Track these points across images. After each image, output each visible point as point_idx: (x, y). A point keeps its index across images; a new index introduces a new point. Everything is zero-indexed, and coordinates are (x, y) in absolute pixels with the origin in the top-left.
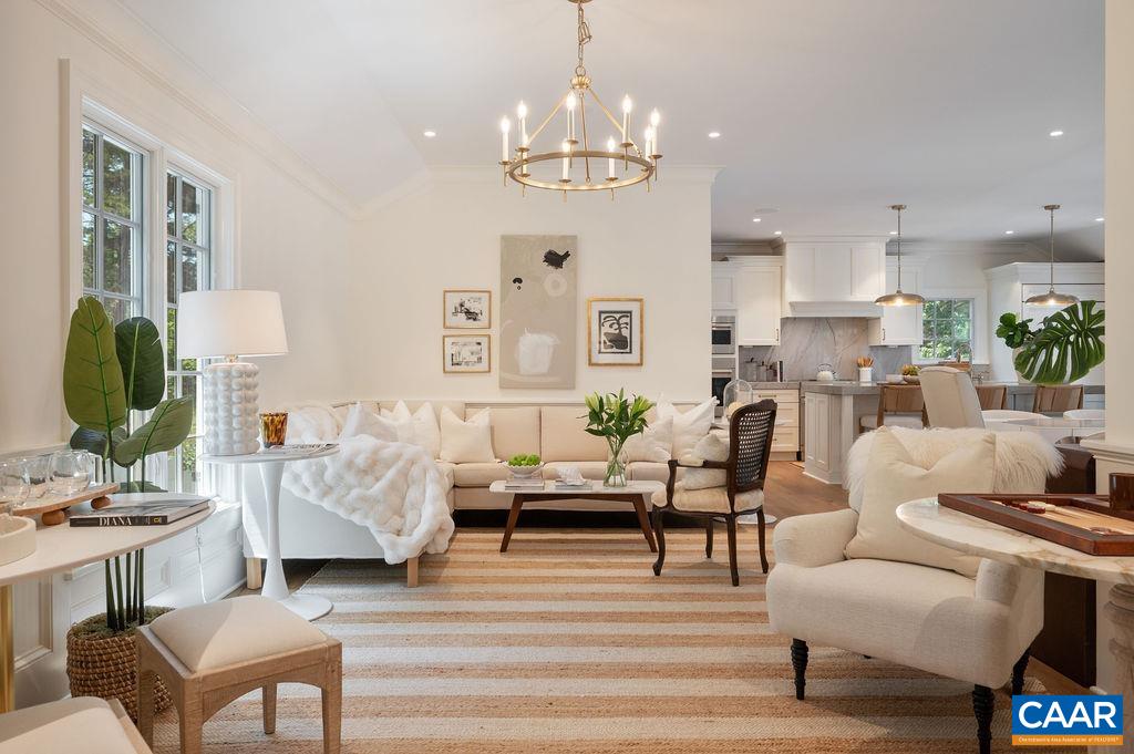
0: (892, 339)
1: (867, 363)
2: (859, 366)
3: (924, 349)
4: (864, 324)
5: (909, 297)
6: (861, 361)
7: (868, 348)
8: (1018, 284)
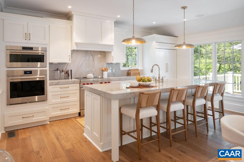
1: (106, 70)
2: (103, 71)
4: (104, 54)
6: (103, 69)
7: (105, 64)
8: (154, 42)
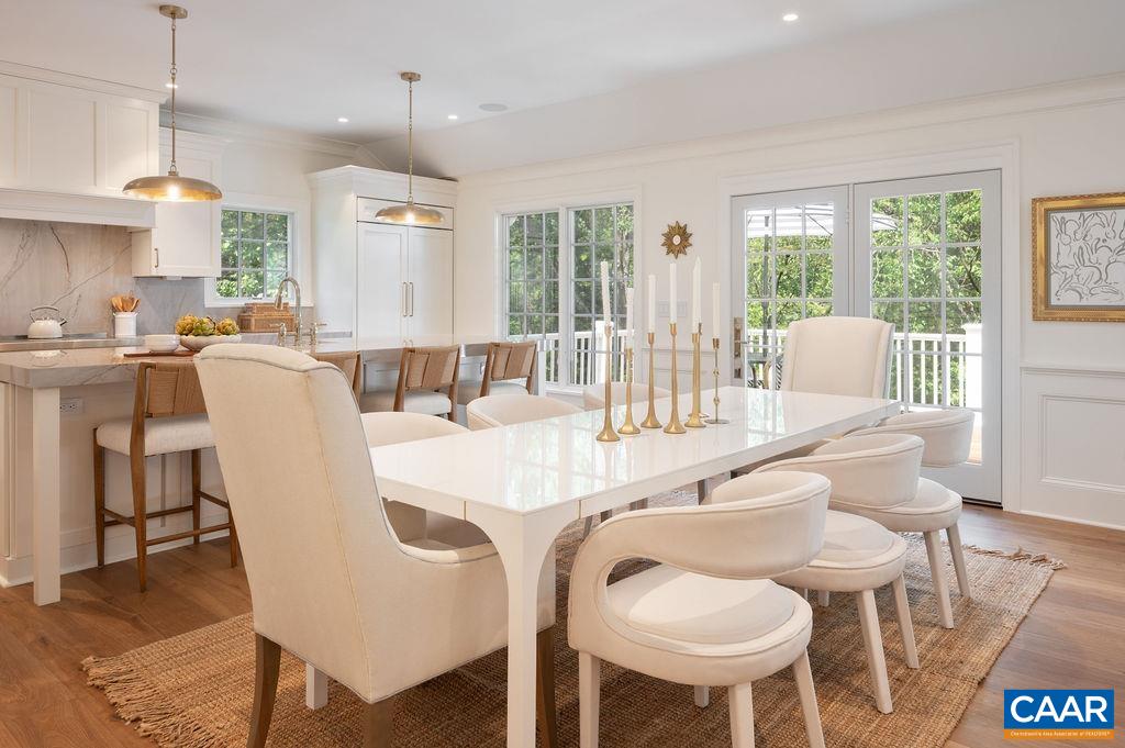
0: (171, 268)
1: (129, 304)
2: (115, 309)
3: (225, 281)
4: (122, 239)
5: (193, 185)
6: (117, 302)
7: (130, 280)
8: (352, 197)
